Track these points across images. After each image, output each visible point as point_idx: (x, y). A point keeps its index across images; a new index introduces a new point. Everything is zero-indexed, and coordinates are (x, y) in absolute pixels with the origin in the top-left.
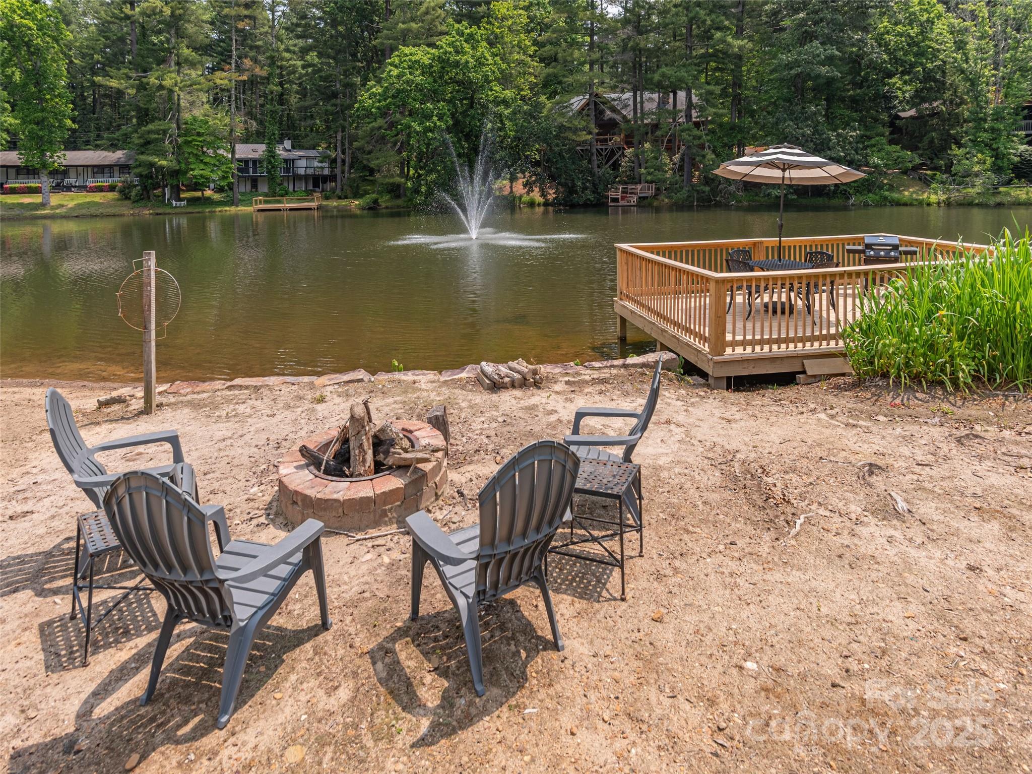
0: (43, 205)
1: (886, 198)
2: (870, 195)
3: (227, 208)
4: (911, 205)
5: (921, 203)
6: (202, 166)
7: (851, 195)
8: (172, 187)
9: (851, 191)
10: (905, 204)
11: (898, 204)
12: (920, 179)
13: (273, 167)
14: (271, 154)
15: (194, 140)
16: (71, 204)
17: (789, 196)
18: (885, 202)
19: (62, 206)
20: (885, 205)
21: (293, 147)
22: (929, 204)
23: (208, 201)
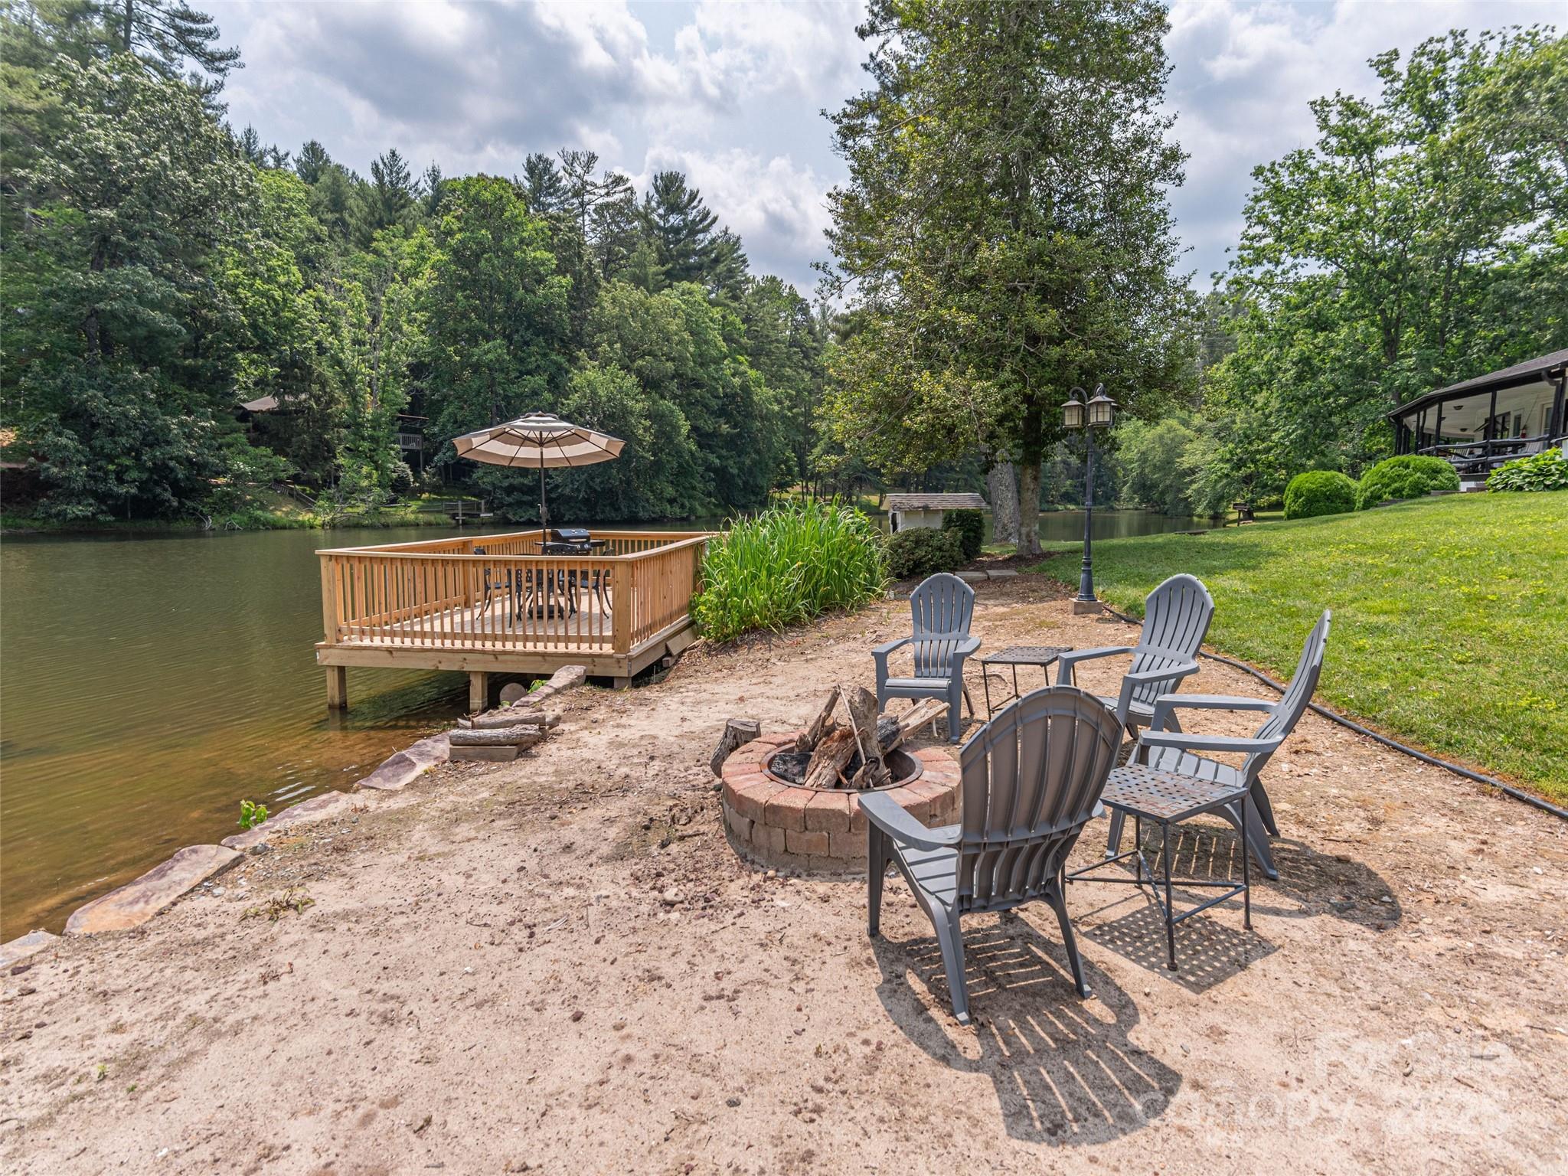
1: (257, 520)
2: (235, 515)
4: (291, 528)
5: (302, 526)
7: (206, 517)
9: (205, 510)
10: (284, 528)
11: (275, 527)
12: (291, 495)
17: (101, 517)
18: (256, 525)
20: (258, 529)
22: (312, 527)
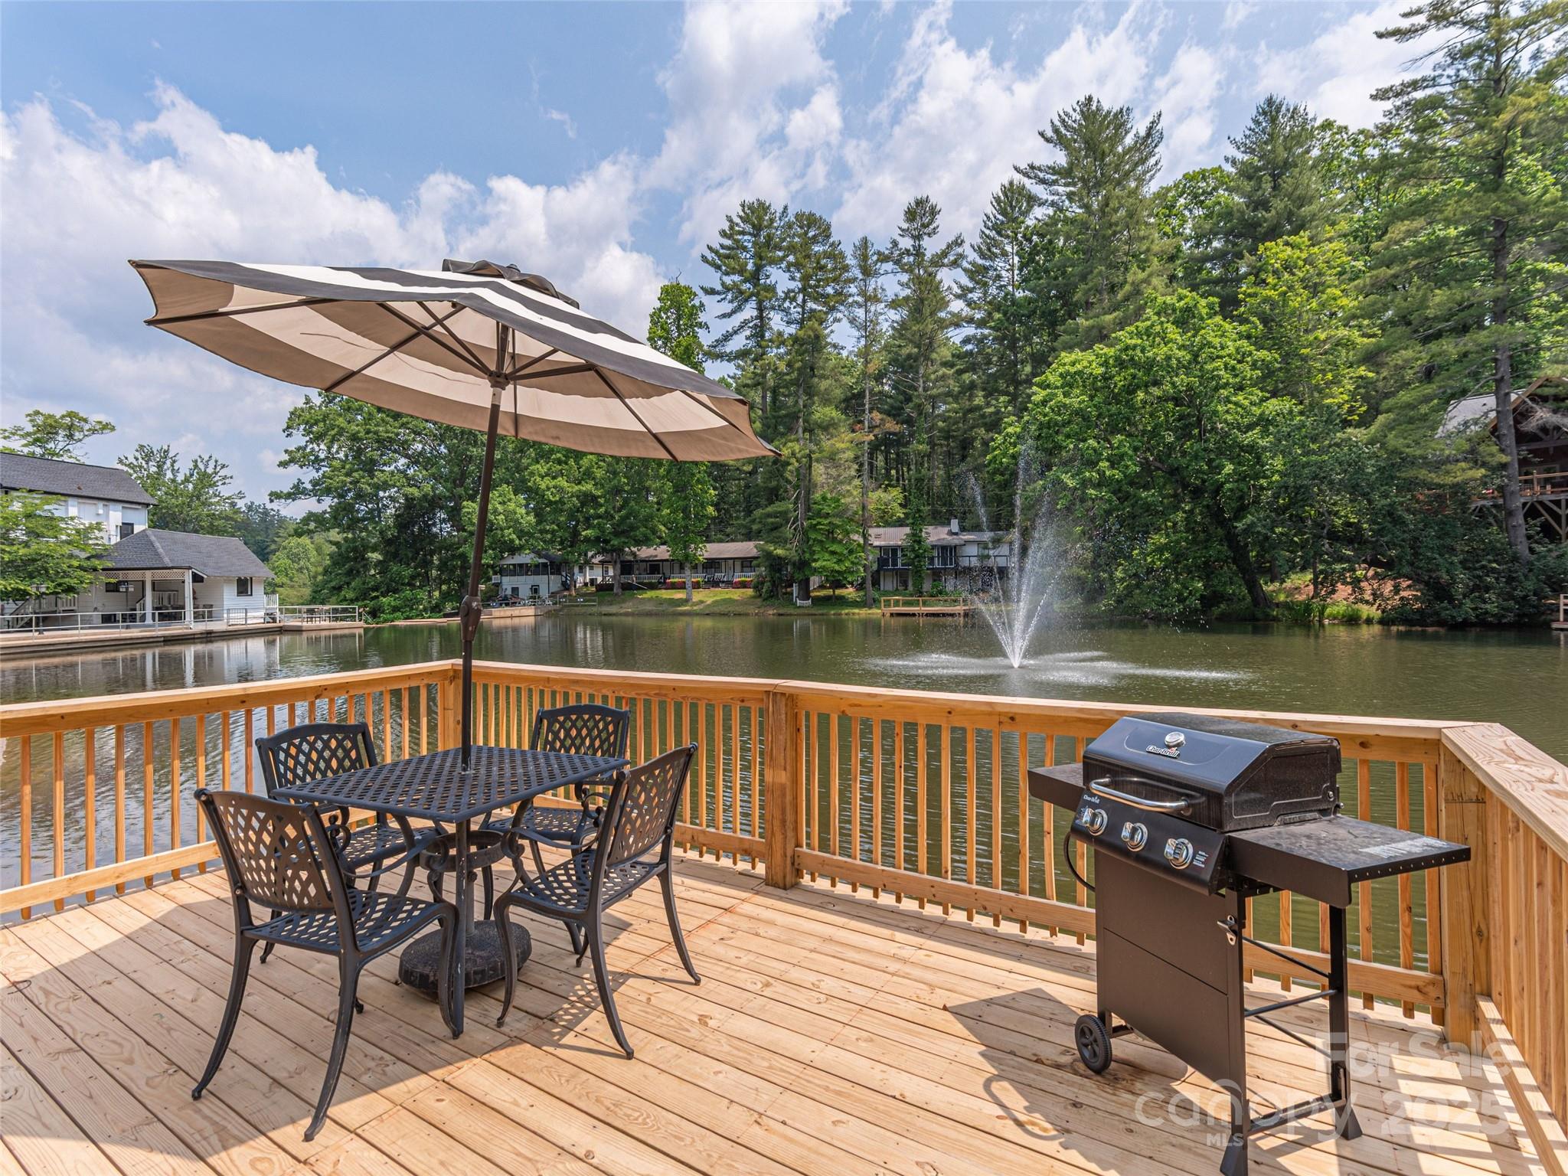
0: (686, 601)
3: (856, 611)
6: (827, 556)
8: (800, 583)
13: (917, 556)
14: (916, 539)
15: (819, 523)
16: (709, 601)
19: (702, 602)
21: (963, 529)
23: (842, 601)
